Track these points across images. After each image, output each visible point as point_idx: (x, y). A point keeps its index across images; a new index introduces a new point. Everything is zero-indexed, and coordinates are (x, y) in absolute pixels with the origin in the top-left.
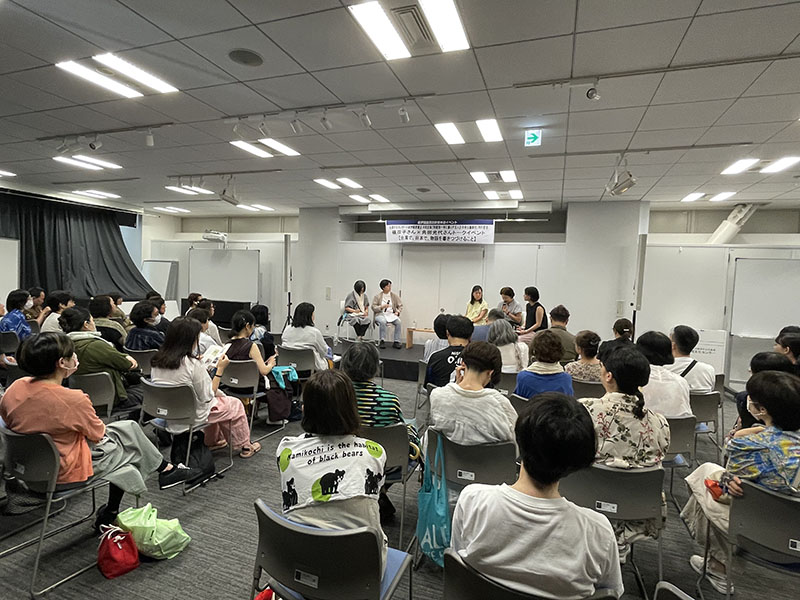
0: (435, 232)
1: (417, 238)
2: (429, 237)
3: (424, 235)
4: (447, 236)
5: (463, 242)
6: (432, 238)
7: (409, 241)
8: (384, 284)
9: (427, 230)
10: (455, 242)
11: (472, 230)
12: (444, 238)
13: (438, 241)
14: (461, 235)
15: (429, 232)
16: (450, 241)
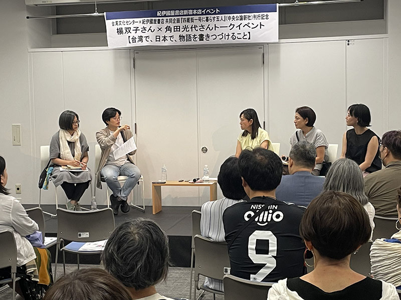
0: (185, 28)
1: (158, 38)
2: (176, 35)
3: (168, 34)
4: (205, 33)
5: (231, 41)
6: (181, 37)
7: (145, 43)
8: (109, 115)
9: (172, 25)
10: (218, 41)
11: (244, 22)
12: (201, 36)
13: (192, 43)
14: (226, 31)
15: (177, 29)
16: (211, 41)
